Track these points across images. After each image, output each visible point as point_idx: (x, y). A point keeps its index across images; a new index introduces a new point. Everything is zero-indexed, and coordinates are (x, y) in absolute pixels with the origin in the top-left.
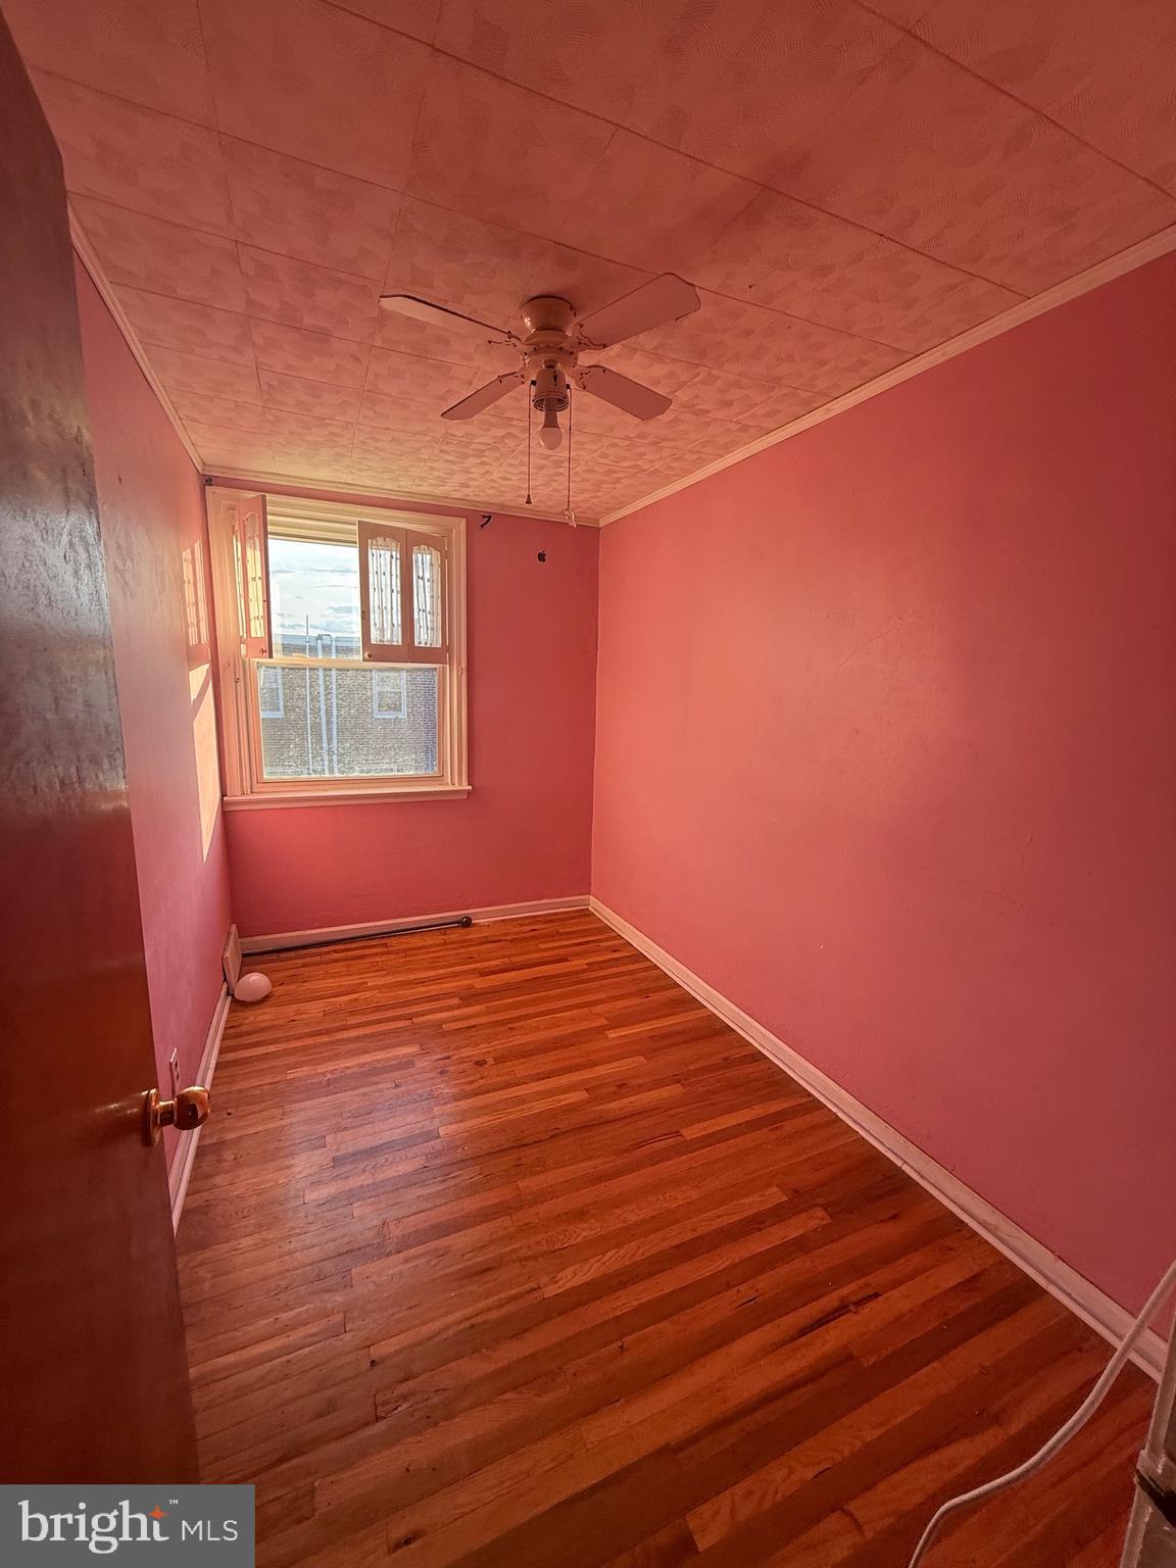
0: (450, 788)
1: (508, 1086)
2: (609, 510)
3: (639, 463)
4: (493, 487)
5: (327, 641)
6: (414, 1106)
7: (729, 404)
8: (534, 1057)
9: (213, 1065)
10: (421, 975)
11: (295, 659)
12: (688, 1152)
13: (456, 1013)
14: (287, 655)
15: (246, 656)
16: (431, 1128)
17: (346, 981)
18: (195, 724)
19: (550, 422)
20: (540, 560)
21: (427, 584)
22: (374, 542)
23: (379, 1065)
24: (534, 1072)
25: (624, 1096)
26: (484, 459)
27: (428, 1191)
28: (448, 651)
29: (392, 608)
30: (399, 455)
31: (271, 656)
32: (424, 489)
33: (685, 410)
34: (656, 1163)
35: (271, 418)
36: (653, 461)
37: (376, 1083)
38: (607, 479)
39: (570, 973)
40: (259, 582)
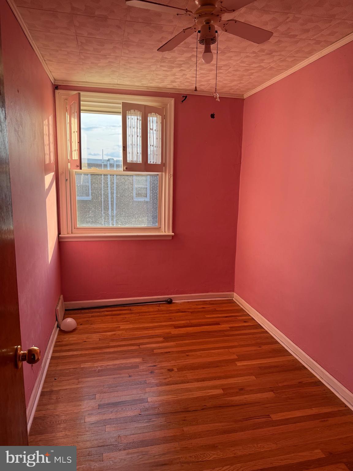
0: (163, 234)
1: (183, 382)
2: (249, 90)
3: (262, 64)
4: (187, 82)
5: (112, 162)
6: (137, 386)
7: (307, 31)
8: (198, 370)
9: (50, 357)
10: (146, 325)
11: (94, 170)
12: (273, 426)
13: (161, 345)
14: (89, 168)
15: (70, 169)
16: (144, 397)
17: (111, 325)
18: (47, 200)
19: (208, 50)
20: (212, 118)
21: (154, 132)
22: (129, 112)
23: (122, 366)
24: (197, 377)
25: (243, 394)
26: (182, 68)
27: (140, 425)
28: (164, 166)
29: (137, 145)
30: (141, 69)
31: (81, 169)
32: (154, 84)
33: (284, 36)
34: (255, 429)
35: (83, 57)
36: (269, 63)
37: (120, 374)
38: (245, 74)
39: (220, 331)
40: (76, 134)
